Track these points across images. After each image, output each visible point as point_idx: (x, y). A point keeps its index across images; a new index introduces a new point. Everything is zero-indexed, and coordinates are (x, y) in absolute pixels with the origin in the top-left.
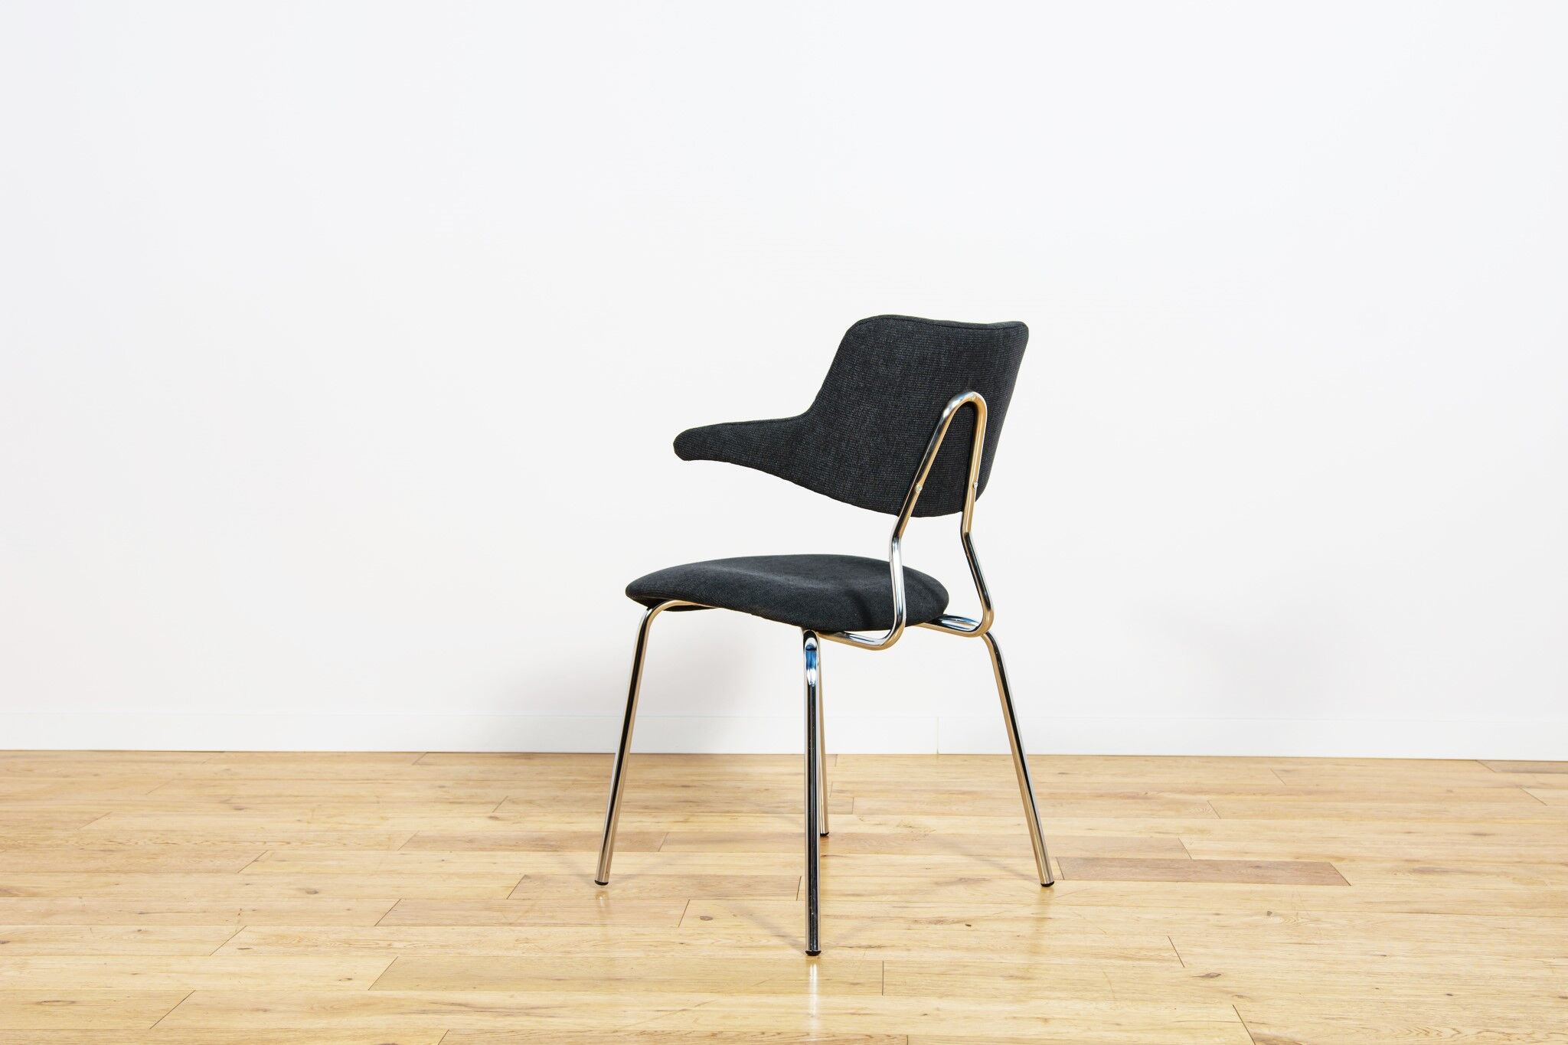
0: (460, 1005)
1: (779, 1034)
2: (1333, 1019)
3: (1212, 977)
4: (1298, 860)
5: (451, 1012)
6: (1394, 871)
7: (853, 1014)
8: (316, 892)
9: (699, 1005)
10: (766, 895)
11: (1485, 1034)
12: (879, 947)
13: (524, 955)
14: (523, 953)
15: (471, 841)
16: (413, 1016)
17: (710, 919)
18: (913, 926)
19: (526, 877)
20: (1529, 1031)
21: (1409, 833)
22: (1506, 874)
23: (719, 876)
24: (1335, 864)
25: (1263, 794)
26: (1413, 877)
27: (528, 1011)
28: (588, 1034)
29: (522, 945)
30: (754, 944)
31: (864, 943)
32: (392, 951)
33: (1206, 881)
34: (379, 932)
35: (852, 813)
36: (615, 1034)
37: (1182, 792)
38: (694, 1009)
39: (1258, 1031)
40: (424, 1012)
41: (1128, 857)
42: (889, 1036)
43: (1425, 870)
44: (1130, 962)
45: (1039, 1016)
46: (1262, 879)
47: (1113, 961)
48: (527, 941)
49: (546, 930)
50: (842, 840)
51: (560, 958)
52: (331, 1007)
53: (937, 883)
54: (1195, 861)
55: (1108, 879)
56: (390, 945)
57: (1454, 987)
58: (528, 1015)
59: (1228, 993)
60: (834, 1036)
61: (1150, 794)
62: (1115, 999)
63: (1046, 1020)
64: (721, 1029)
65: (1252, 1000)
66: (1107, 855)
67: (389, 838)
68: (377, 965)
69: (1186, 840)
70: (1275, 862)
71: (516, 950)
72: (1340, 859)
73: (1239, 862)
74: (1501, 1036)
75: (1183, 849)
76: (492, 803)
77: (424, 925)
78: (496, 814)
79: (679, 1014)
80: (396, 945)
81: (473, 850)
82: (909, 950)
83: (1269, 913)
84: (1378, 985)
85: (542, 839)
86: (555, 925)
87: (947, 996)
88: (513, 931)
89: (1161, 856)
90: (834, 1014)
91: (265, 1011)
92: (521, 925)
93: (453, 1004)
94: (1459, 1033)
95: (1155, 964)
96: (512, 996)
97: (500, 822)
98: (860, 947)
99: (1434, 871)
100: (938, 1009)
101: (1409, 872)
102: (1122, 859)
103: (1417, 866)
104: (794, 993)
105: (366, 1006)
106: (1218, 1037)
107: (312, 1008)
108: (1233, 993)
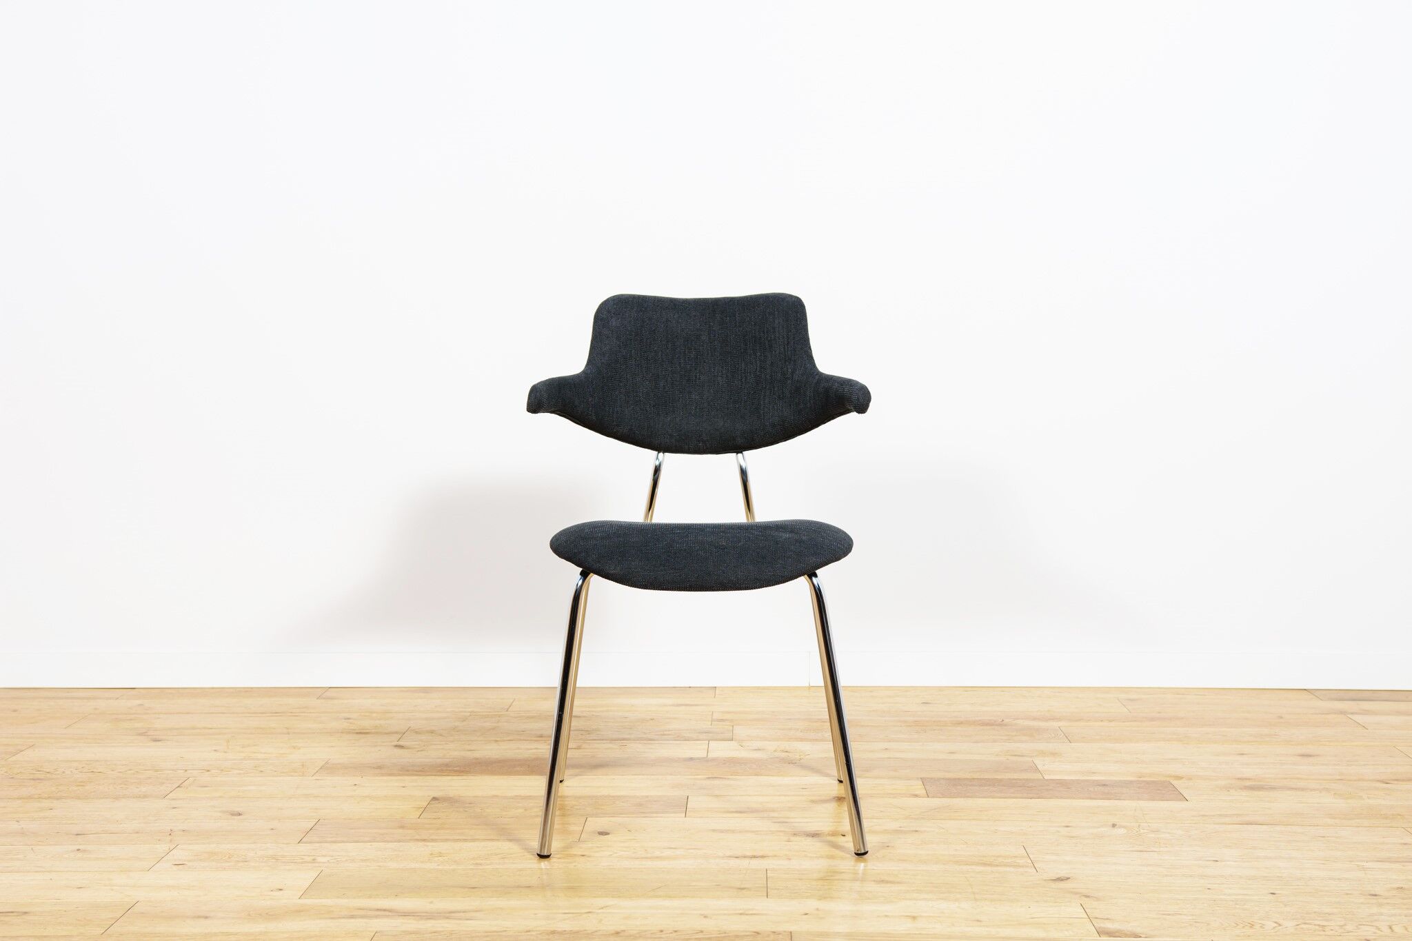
0: (385, 910)
1: (676, 931)
2: (1169, 915)
3: (1062, 880)
4: (1141, 779)
5: (377, 917)
6: (1227, 788)
7: (741, 914)
8: (240, 815)
9: (602, 908)
10: (657, 813)
11: (1303, 926)
12: (763, 857)
13: (440, 867)
14: (438, 865)
15: (380, 767)
16: (342, 920)
17: (607, 834)
18: (792, 838)
19: (435, 799)
20: (1342, 923)
21: (1243, 754)
22: (1327, 790)
23: (613, 797)
24: (1175, 782)
25: (1110, 721)
26: (1244, 793)
27: (448, 915)
28: (504, 934)
29: (436, 859)
30: (649, 855)
31: (748, 854)
32: (317, 865)
33: (1057, 797)
34: (303, 848)
35: (732, 740)
36: (529, 933)
37: (1035, 719)
38: (597, 911)
39: (1102, 925)
40: (352, 917)
41: (987, 777)
42: (774, 932)
43: (1255, 786)
44: (989, 869)
45: (909, 914)
46: (1107, 796)
47: (973, 867)
48: (440, 855)
49: (458, 845)
50: (725, 764)
51: (472, 869)
52: (267, 914)
53: (813, 801)
54: (1047, 780)
55: (968, 797)
56: (314, 860)
57: (1278, 887)
58: (447, 918)
59: (1076, 893)
60: (725, 933)
61: (1006, 721)
62: (976, 900)
63: (914, 918)
64: (623, 928)
65: (1098, 899)
66: (968, 776)
67: (303, 765)
68: (305, 877)
69: (1039, 762)
70: (1120, 781)
71: (431, 863)
72: (1179, 778)
73: (1087, 781)
74: (1317, 927)
75: (1037, 770)
76: (396, 733)
77: (343, 842)
78: (401, 743)
79: (585, 916)
80: (320, 859)
81: (383, 775)
82: (790, 859)
83: (1114, 826)
84: (1209, 886)
85: (447, 765)
86: (465, 840)
87: (825, 898)
88: (427, 846)
89: (1015, 776)
90: (725, 914)
91: (206, 918)
92: (433, 840)
93: (378, 910)
94: (1280, 925)
95: (1012, 869)
96: (431, 902)
97: (407, 750)
98: (745, 857)
99: (1263, 788)
100: (817, 909)
101: (1241, 789)
102: (981, 779)
103: (1248, 783)
104: (687, 897)
105: (299, 912)
106: (1067, 930)
107: (249, 915)
108: (1080, 893)
